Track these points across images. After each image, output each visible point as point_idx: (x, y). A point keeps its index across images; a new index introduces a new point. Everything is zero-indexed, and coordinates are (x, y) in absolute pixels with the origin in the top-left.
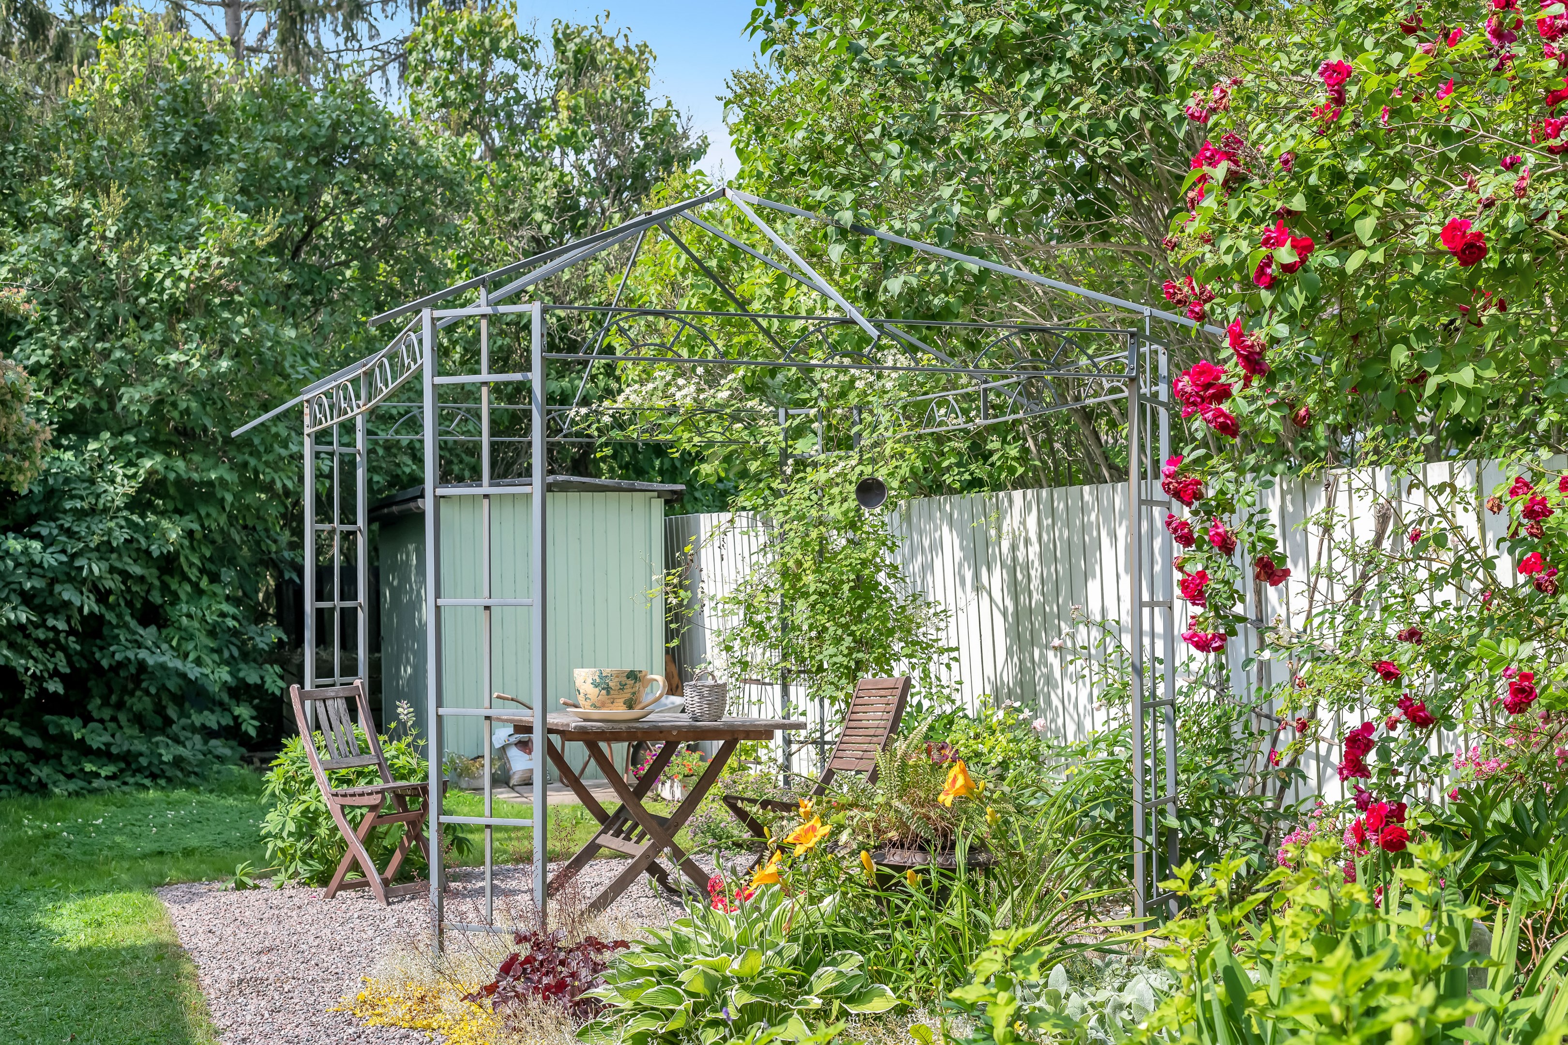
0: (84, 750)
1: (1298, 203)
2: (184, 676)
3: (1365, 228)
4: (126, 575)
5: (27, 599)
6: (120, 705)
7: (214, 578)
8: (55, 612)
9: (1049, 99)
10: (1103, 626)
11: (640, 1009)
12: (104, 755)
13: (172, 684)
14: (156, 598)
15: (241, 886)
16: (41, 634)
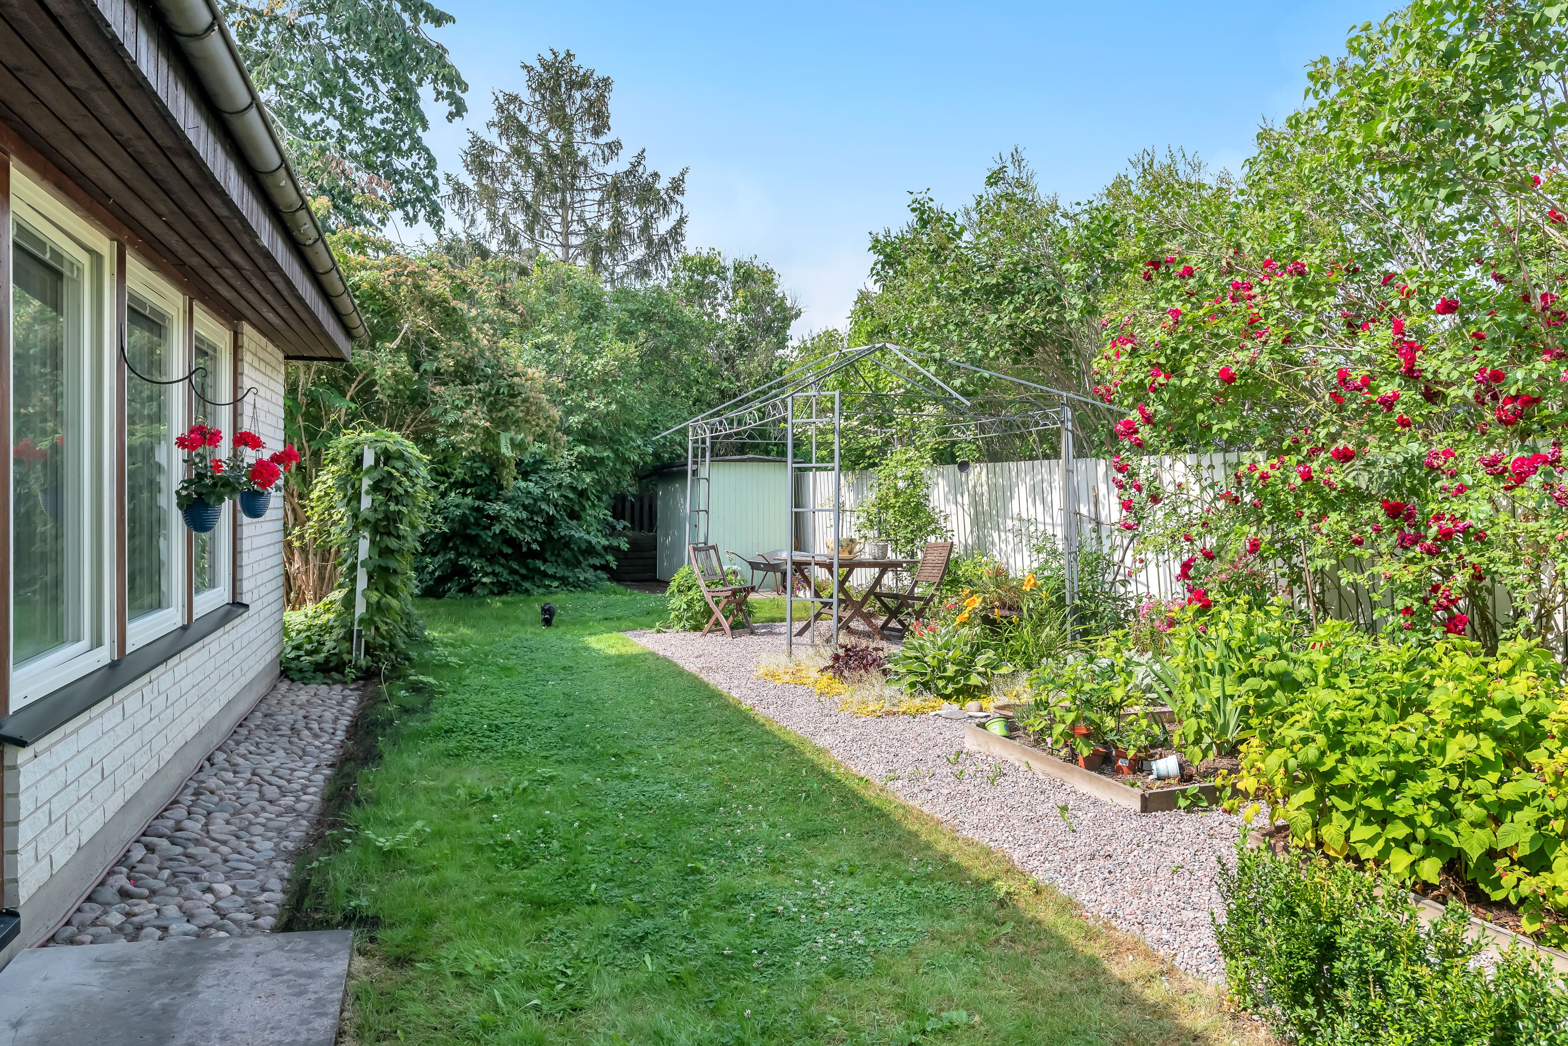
0: (545, 575)
1: (1162, 360)
2: (590, 543)
3: (1190, 370)
4: (566, 497)
5: (525, 508)
6: (558, 555)
7: (600, 499)
8: (537, 514)
9: (1016, 310)
10: (1020, 519)
11: (910, 672)
12: (554, 577)
13: (584, 546)
14: (577, 508)
15: (659, 631)
16: (531, 524)
